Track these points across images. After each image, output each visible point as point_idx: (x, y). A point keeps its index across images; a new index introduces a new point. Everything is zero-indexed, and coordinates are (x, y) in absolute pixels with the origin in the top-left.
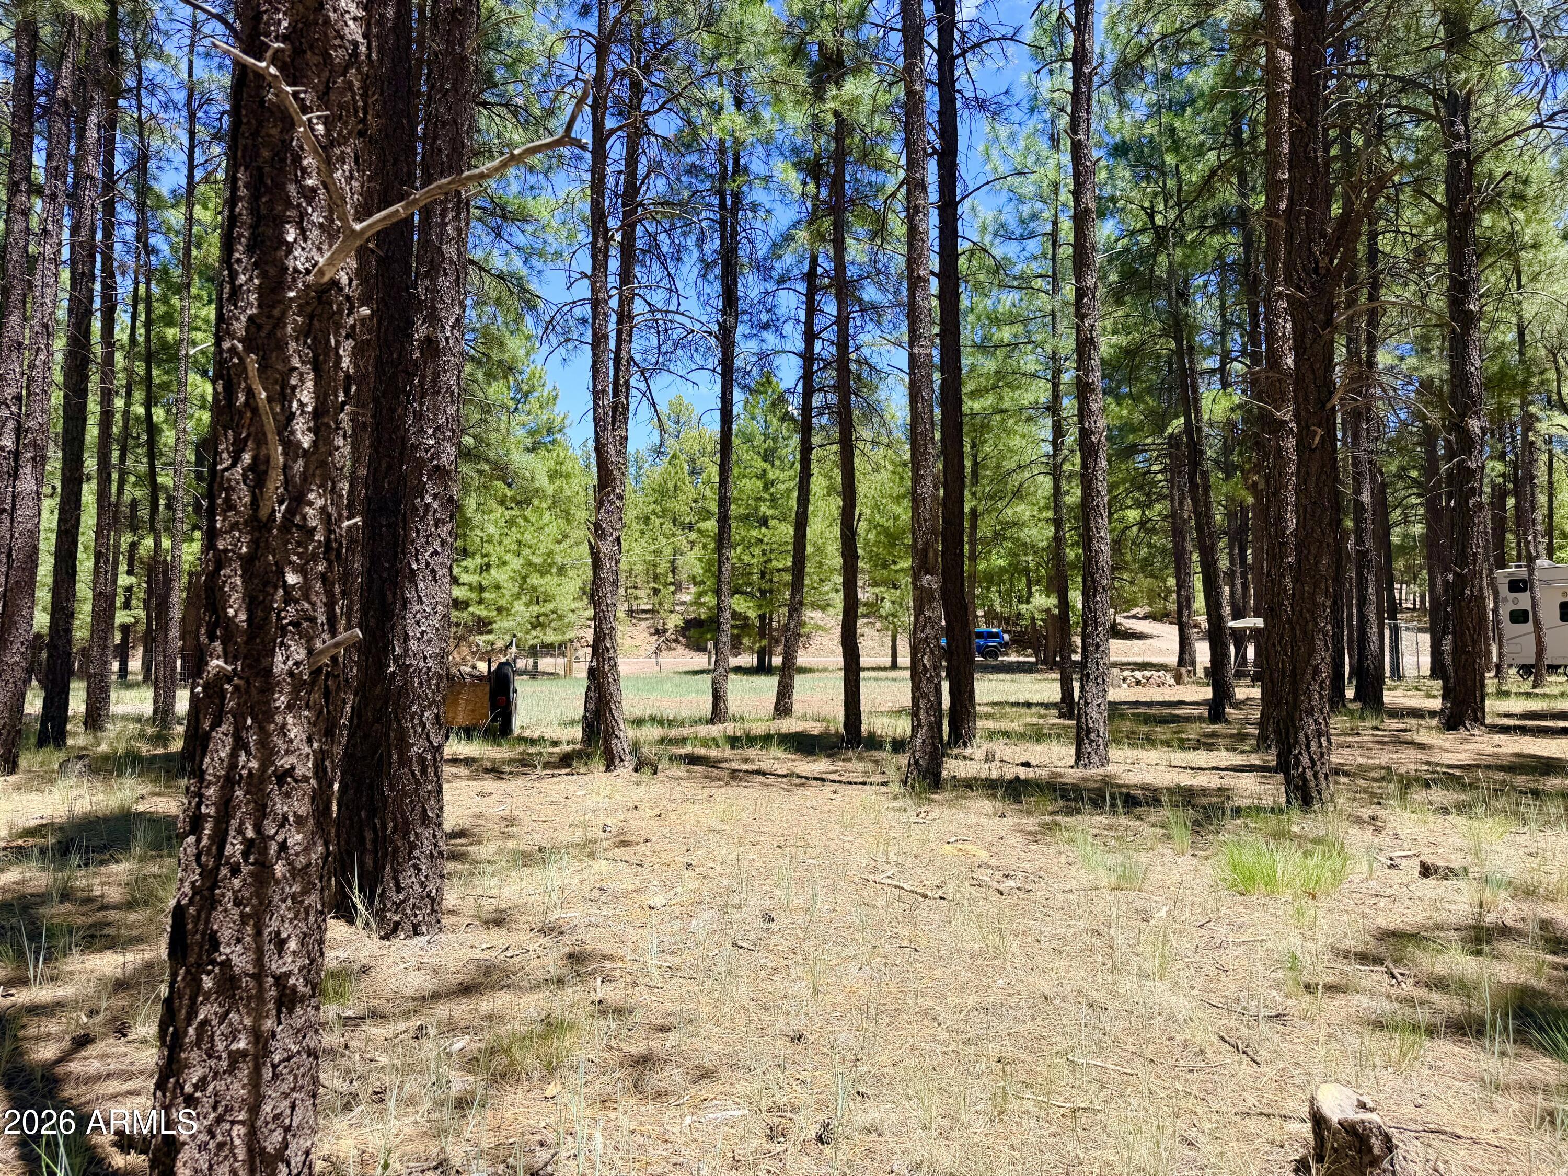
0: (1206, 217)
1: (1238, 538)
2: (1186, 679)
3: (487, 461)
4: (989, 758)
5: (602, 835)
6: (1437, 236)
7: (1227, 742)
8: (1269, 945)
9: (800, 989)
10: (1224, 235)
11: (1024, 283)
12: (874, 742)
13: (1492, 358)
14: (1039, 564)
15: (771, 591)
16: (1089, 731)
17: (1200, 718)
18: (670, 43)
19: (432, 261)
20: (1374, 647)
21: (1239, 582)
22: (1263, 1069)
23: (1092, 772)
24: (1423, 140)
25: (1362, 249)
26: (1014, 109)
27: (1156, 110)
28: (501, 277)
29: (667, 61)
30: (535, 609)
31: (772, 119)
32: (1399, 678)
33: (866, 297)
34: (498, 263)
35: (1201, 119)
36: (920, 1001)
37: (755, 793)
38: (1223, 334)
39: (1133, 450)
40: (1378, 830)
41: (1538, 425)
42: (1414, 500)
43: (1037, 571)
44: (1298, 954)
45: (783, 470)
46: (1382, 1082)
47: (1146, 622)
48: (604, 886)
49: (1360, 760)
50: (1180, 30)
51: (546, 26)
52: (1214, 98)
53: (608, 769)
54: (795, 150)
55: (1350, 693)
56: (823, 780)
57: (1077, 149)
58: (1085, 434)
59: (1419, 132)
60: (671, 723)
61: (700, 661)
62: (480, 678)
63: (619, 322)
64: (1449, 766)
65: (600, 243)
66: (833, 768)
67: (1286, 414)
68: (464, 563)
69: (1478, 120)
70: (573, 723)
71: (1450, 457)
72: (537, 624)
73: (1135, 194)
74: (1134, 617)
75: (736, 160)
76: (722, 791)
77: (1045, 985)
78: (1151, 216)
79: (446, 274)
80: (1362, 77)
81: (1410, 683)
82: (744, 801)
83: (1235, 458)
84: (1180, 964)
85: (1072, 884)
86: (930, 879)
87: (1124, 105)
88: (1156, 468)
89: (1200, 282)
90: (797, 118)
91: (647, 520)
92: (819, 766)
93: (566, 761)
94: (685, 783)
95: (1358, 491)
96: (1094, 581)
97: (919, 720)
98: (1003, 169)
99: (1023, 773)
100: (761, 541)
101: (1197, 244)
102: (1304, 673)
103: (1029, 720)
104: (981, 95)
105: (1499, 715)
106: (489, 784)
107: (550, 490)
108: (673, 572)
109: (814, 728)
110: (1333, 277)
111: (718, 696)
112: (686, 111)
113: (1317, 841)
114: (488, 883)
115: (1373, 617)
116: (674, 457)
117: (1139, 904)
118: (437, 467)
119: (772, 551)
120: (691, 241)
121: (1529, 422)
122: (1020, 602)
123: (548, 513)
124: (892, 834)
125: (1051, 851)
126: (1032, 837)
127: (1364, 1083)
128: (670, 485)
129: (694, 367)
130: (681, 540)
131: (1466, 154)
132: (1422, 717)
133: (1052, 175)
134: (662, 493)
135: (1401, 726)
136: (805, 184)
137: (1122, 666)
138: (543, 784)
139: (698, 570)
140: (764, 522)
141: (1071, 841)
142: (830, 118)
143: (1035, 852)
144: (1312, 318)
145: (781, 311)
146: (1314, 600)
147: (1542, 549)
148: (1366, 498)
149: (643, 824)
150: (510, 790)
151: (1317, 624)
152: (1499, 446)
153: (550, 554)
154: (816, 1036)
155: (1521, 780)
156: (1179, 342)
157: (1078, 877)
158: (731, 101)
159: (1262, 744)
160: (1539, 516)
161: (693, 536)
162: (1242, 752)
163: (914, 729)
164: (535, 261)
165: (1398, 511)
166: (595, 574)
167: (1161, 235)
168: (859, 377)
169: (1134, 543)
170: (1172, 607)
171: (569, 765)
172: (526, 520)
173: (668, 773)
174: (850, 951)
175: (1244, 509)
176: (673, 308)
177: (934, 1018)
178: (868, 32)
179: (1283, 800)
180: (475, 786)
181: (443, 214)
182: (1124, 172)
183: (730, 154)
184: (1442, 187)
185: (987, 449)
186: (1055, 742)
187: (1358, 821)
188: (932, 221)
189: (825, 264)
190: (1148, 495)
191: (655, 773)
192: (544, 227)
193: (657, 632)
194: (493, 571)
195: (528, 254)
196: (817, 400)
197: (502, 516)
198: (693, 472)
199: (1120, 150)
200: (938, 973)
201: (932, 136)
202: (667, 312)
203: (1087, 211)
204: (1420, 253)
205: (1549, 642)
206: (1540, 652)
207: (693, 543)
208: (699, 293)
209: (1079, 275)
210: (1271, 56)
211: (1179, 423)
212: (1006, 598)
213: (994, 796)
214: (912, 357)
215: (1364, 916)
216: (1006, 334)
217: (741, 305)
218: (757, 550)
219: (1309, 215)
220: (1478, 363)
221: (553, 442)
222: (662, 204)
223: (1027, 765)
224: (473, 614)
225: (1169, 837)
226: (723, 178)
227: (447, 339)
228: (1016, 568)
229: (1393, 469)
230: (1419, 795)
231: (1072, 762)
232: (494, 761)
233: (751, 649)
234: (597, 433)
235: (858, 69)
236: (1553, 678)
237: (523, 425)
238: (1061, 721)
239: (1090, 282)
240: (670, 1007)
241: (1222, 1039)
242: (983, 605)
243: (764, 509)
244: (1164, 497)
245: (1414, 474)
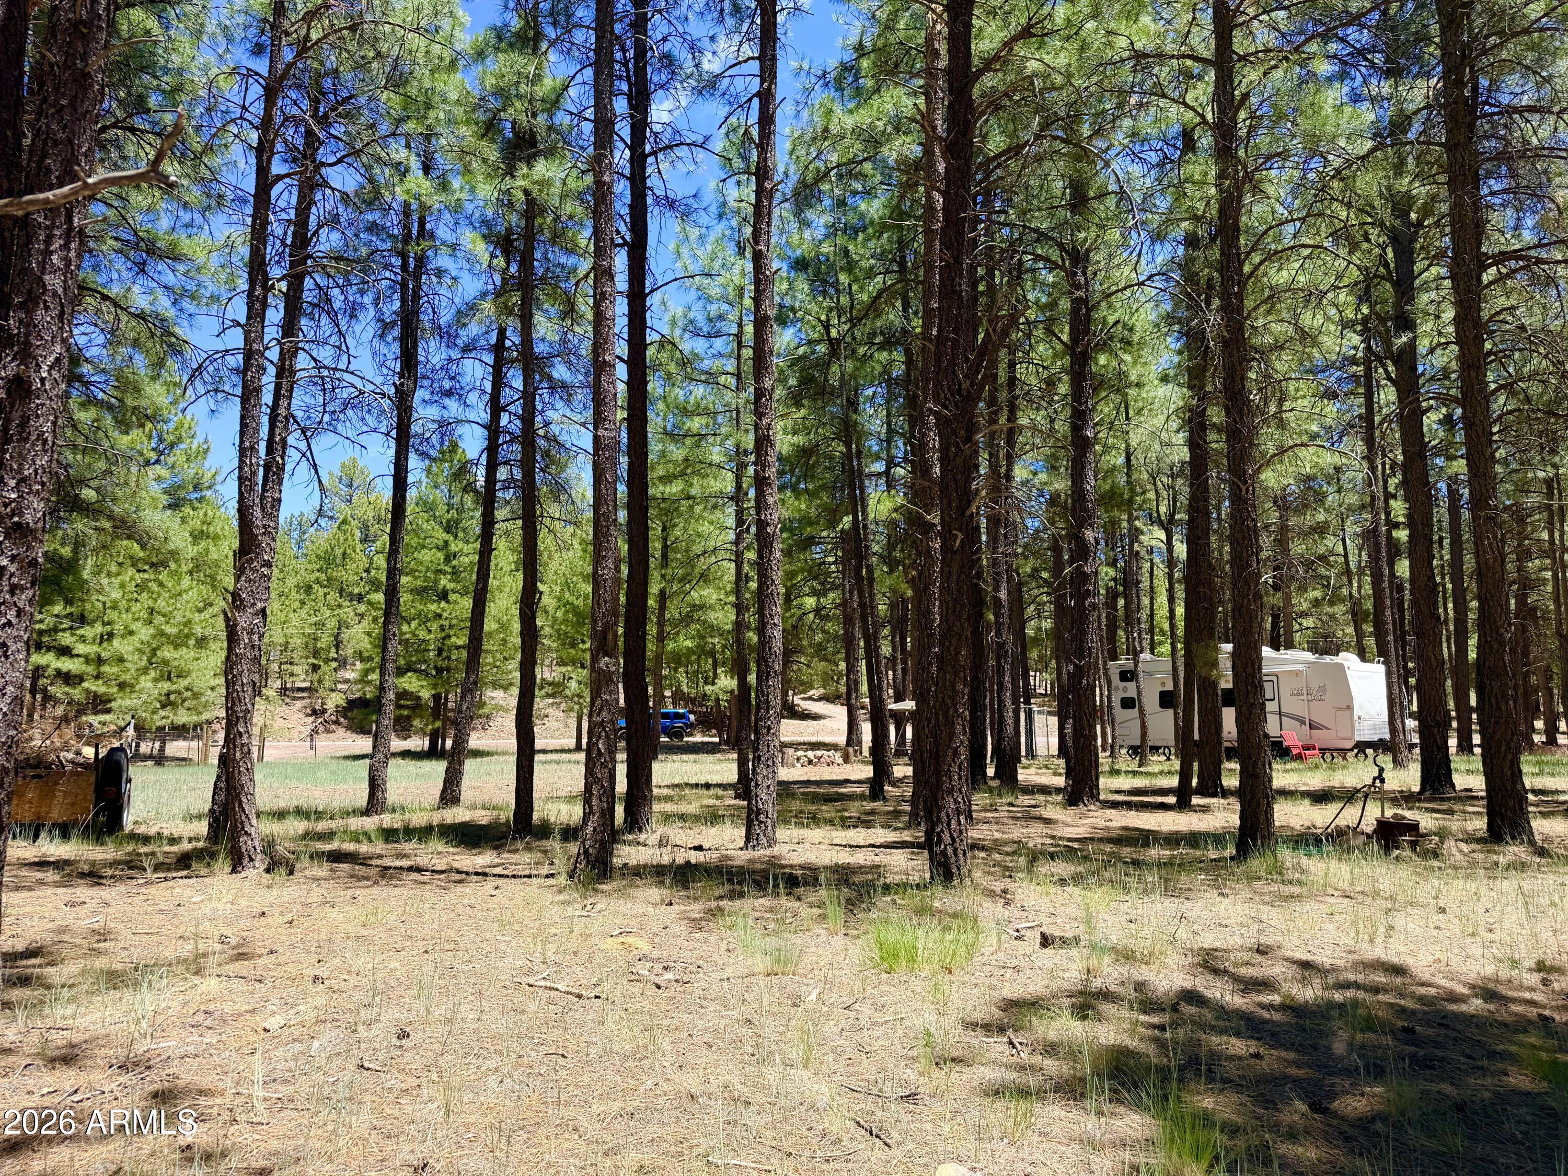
0: (874, 334)
1: (899, 627)
2: (853, 758)
3: (110, 517)
4: (663, 843)
5: (218, 947)
6: (1063, 370)
7: (882, 819)
8: (907, 1023)
9: (432, 1111)
10: (890, 352)
11: (711, 378)
12: (544, 831)
13: (1104, 478)
14: (724, 646)
15: (448, 670)
16: (759, 812)
17: (862, 797)
18: (351, 97)
19: (30, 291)
20: (1010, 729)
21: (899, 667)
22: (894, 1151)
23: (762, 853)
24: (1054, 285)
25: (1003, 376)
26: (702, 213)
27: (832, 231)
28: (141, 316)
29: (347, 115)
30: (166, 686)
31: (462, 188)
32: (1033, 757)
33: (555, 374)
34: (139, 300)
35: (871, 244)
36: (563, 1112)
37: (406, 892)
38: (889, 441)
39: (810, 542)
40: (1008, 903)
41: (1142, 537)
42: (1045, 598)
43: (723, 652)
44: (932, 1030)
45: (467, 542)
46: (998, 1154)
47: (820, 704)
48: (211, 1007)
49: (998, 835)
50: (851, 162)
51: (213, 59)
52: (883, 228)
53: (234, 871)
54: (485, 222)
55: (991, 772)
56: (485, 874)
57: (758, 258)
58: (762, 525)
59: (1051, 279)
60: (319, 815)
61: (364, 744)
62: (86, 766)
63: (279, 375)
64: (1069, 840)
65: (258, 291)
66: (498, 861)
67: (934, 518)
68: (81, 632)
69: (1095, 274)
70: (199, 817)
71: (1072, 561)
72: (167, 702)
73: (812, 307)
74: (810, 698)
75: (422, 223)
76: (368, 891)
77: (690, 1082)
78: (827, 327)
79: (47, 308)
80: (1005, 225)
81: (1041, 761)
82: (393, 901)
83: (897, 554)
84: (826, 1049)
85: (729, 972)
86: (586, 976)
87: (805, 224)
88: (831, 559)
89: (869, 392)
90: (487, 191)
91: (308, 589)
92: (483, 859)
93: (184, 861)
94: (325, 884)
95: (997, 589)
96: (767, 666)
97: (591, 807)
98: (693, 268)
99: (695, 857)
100: (440, 616)
101: (866, 358)
102: (946, 755)
103: (706, 802)
104: (671, 195)
105: (1112, 792)
106: (83, 892)
107: (191, 551)
108: (337, 647)
109: (483, 817)
110: (972, 399)
111: (375, 785)
112: (369, 168)
113: (955, 916)
114: (60, 1013)
115: (1008, 702)
116: (344, 522)
117: (791, 988)
118: (19, 524)
119: (451, 627)
120: (367, 300)
121: (1135, 534)
122: (706, 683)
123: (188, 578)
124: (553, 930)
125: (713, 938)
126: (696, 924)
127: (982, 1156)
128: (339, 552)
129: (365, 429)
130: (348, 612)
131: (1085, 301)
132: (1050, 793)
133: (737, 280)
134: (327, 560)
135: (1032, 802)
136: (493, 256)
137: (796, 746)
138: (152, 890)
139: (365, 644)
140: (444, 596)
141: (732, 927)
142: (520, 196)
143: (698, 940)
144: (954, 433)
145: (466, 380)
146: (954, 687)
147: (1146, 644)
148: (1003, 595)
149: (271, 933)
150: (108, 898)
151: (956, 710)
152: (1111, 554)
153: (188, 623)
154: (443, 1163)
155: (1126, 852)
156: (848, 445)
157: (736, 966)
158: (419, 165)
159: (913, 822)
160: (1144, 616)
161: (362, 608)
162: (896, 829)
163: (586, 817)
164: (186, 304)
165: (1032, 607)
166: (230, 649)
167: (834, 345)
168: (546, 454)
169: (810, 628)
170: (843, 689)
171: (188, 867)
172: (161, 584)
173: (307, 873)
174: (491, 1064)
175: (904, 601)
176: (342, 366)
177: (575, 1129)
178: (562, 119)
179: (927, 875)
180: (64, 893)
181: (49, 240)
182: (802, 285)
183: (415, 218)
184: (1067, 329)
185: (678, 532)
186: (728, 823)
187: (991, 894)
188: (621, 307)
189: (513, 338)
190: (822, 584)
191: (291, 873)
192: (198, 269)
193: (314, 712)
194: (116, 642)
195: (177, 296)
196: (502, 473)
197: (132, 579)
198: (365, 540)
199: (800, 265)
200: (585, 1080)
201: (623, 228)
202: (336, 369)
203: (766, 318)
204: (1051, 383)
205: (1150, 725)
206: (1144, 735)
207: (362, 616)
208: (375, 353)
209: (758, 377)
210: (929, 197)
211: (847, 520)
212: (693, 677)
213: (662, 883)
214: (596, 439)
215: (990, 987)
216: (695, 424)
217: (421, 370)
218: (435, 626)
219: (955, 342)
220: (1093, 482)
221: (201, 500)
222: (336, 259)
223: (699, 848)
224: (88, 691)
225: (823, 917)
226: (407, 239)
227: (43, 380)
228: (703, 650)
229: (1028, 570)
230: (1044, 868)
231: (742, 844)
232: (93, 863)
233: (422, 732)
234: (241, 493)
235: (550, 153)
236: (1155, 758)
237: (159, 479)
238: (737, 802)
239: (768, 384)
240: (275, 1145)
241: (858, 1123)
242: (671, 686)
243: (444, 582)
244: (837, 587)
245: (1045, 575)
